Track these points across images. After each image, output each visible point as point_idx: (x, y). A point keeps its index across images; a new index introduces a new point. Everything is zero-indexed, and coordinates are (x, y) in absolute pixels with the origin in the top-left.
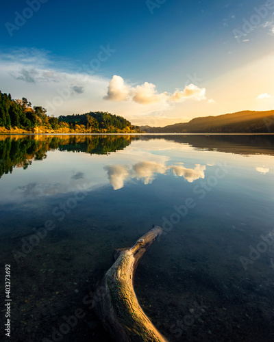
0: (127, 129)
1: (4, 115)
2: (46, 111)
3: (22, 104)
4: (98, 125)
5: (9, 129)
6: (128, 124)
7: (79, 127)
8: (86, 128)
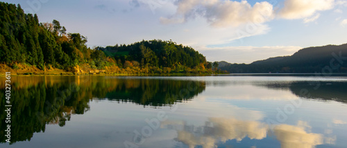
0: (201, 68)
1: (34, 48)
2: (85, 41)
3: (53, 30)
4: (157, 61)
5: (42, 69)
6: (201, 58)
7: (131, 64)
8: (140, 66)
